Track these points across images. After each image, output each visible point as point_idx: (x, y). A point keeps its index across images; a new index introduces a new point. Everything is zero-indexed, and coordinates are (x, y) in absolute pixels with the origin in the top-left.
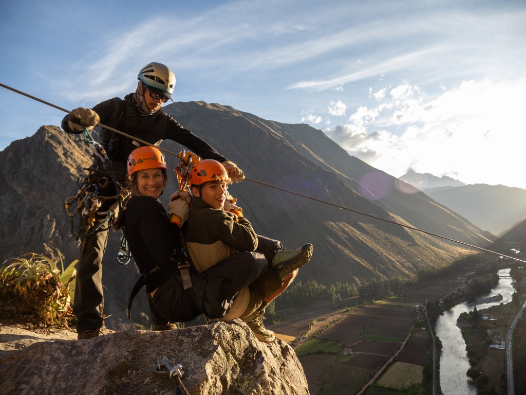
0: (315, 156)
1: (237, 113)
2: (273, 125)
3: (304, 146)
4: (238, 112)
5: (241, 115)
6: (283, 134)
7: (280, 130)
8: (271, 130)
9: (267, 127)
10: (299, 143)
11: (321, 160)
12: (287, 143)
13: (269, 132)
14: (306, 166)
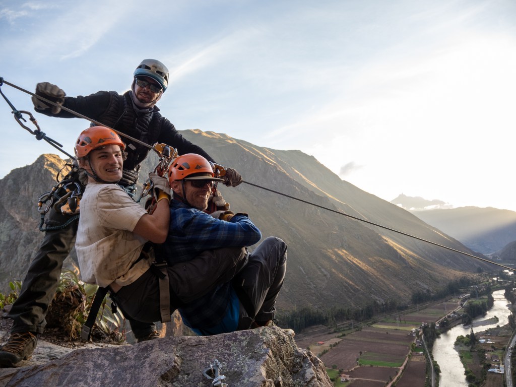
0: (308, 181)
1: (232, 141)
2: (266, 152)
3: (297, 171)
4: (231, 139)
5: (235, 142)
6: (277, 161)
7: (273, 156)
8: (265, 156)
9: (260, 153)
10: (292, 169)
11: (313, 185)
12: (280, 169)
13: (263, 158)
14: (299, 190)
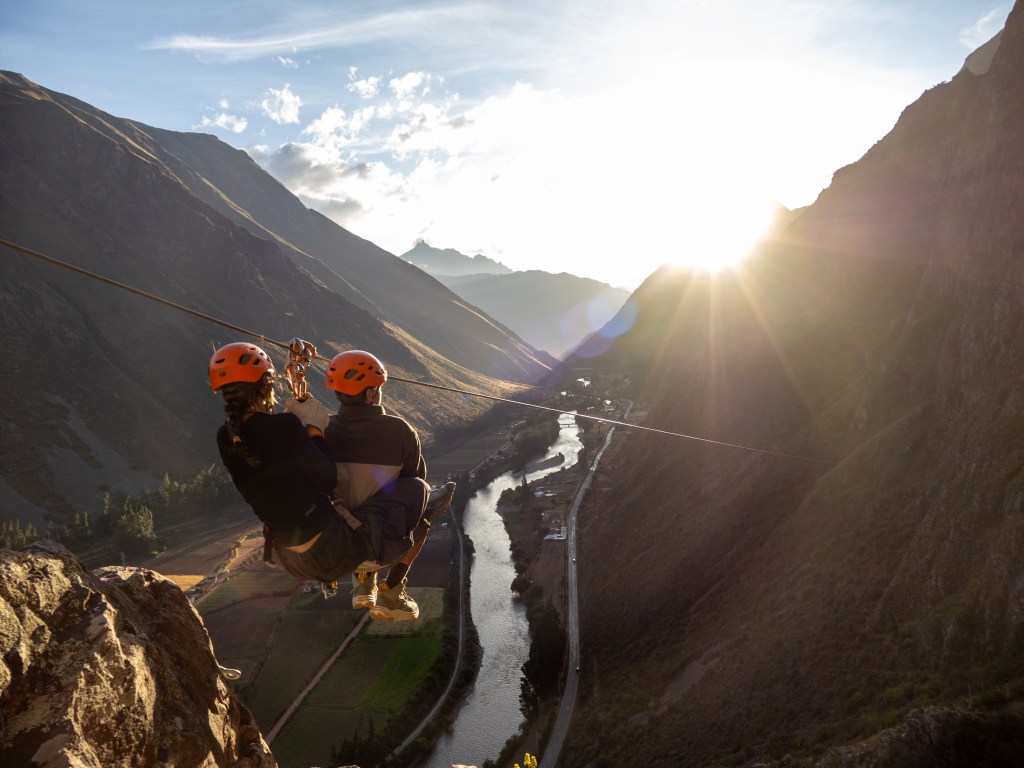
0: (233, 205)
1: (39, 94)
2: (132, 130)
3: (207, 182)
4: (40, 90)
5: (48, 98)
6: (159, 153)
7: (149, 142)
8: (129, 140)
9: (117, 132)
10: (196, 175)
11: (245, 214)
12: (167, 173)
13: (125, 145)
14: (213, 225)
